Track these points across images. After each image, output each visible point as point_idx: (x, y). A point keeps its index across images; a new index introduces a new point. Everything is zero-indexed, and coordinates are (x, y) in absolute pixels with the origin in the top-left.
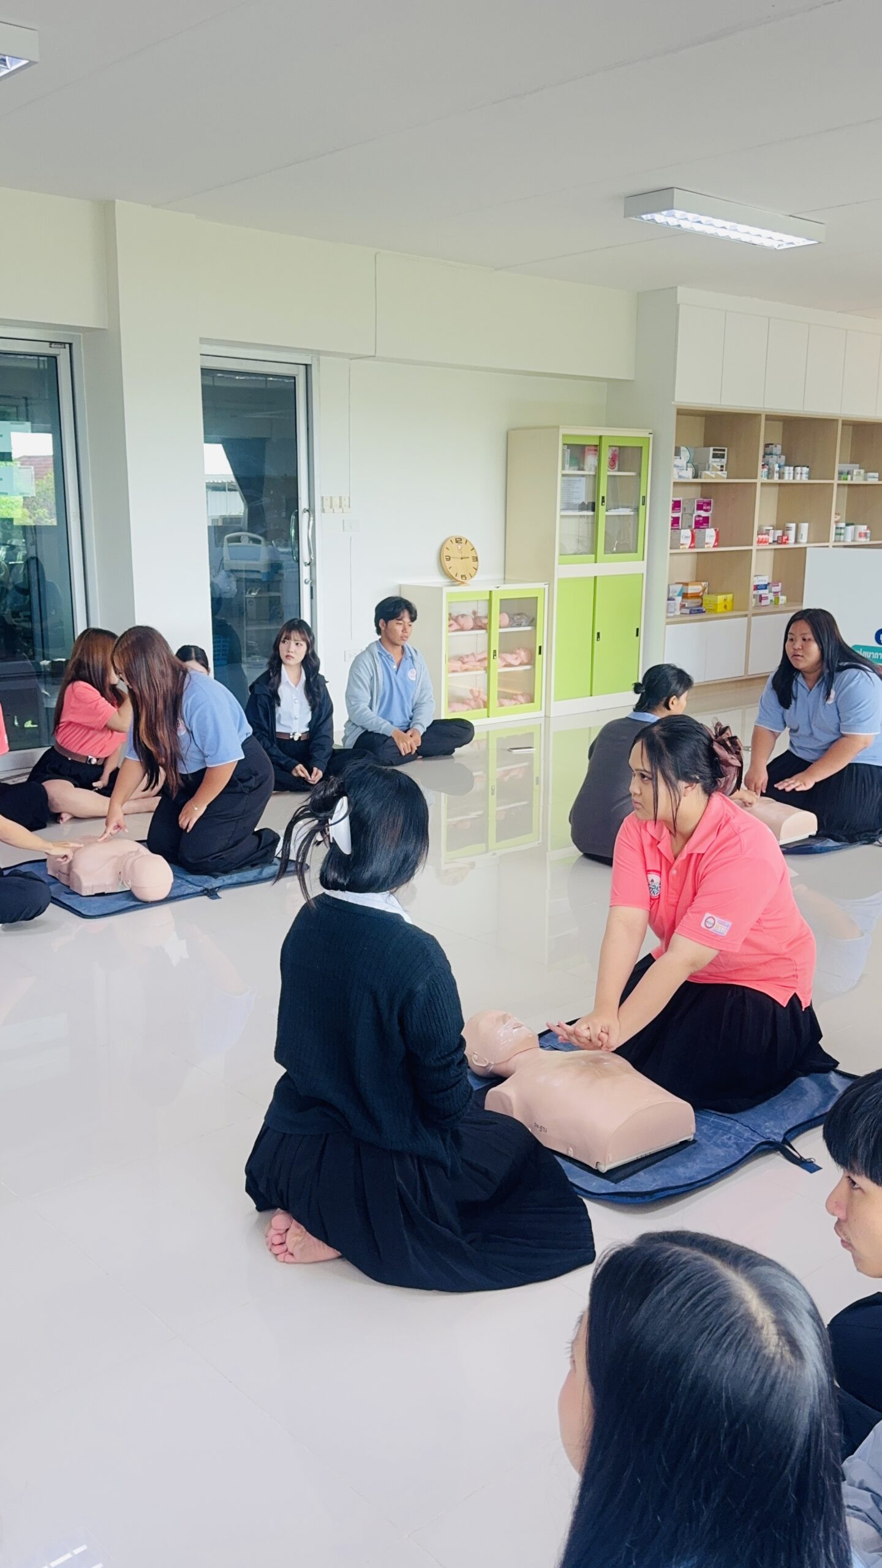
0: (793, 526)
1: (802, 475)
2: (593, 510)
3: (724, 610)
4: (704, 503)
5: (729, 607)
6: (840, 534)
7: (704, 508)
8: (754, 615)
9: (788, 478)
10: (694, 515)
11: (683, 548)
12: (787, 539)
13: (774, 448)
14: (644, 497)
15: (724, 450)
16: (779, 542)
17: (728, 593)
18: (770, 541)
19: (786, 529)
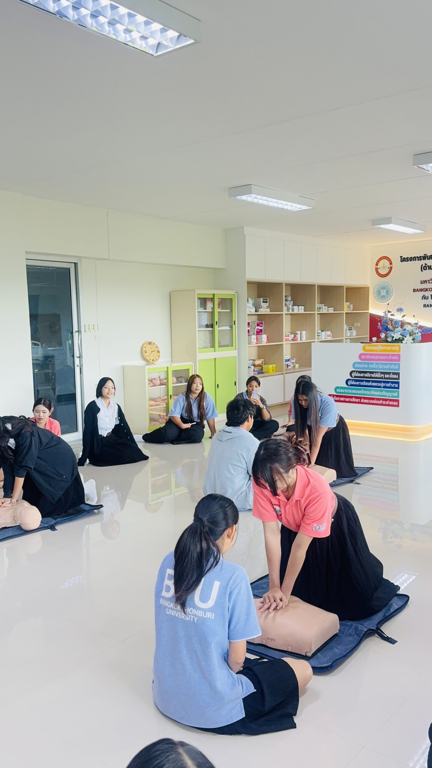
1: (301, 310)
2: (212, 327)
3: (272, 372)
6: (319, 336)
7: (260, 325)
8: (286, 373)
11: (253, 344)
12: (297, 339)
13: (288, 297)
14: (234, 321)
15: (267, 299)
16: (294, 340)
17: (274, 364)
18: (290, 340)
19: (296, 334)
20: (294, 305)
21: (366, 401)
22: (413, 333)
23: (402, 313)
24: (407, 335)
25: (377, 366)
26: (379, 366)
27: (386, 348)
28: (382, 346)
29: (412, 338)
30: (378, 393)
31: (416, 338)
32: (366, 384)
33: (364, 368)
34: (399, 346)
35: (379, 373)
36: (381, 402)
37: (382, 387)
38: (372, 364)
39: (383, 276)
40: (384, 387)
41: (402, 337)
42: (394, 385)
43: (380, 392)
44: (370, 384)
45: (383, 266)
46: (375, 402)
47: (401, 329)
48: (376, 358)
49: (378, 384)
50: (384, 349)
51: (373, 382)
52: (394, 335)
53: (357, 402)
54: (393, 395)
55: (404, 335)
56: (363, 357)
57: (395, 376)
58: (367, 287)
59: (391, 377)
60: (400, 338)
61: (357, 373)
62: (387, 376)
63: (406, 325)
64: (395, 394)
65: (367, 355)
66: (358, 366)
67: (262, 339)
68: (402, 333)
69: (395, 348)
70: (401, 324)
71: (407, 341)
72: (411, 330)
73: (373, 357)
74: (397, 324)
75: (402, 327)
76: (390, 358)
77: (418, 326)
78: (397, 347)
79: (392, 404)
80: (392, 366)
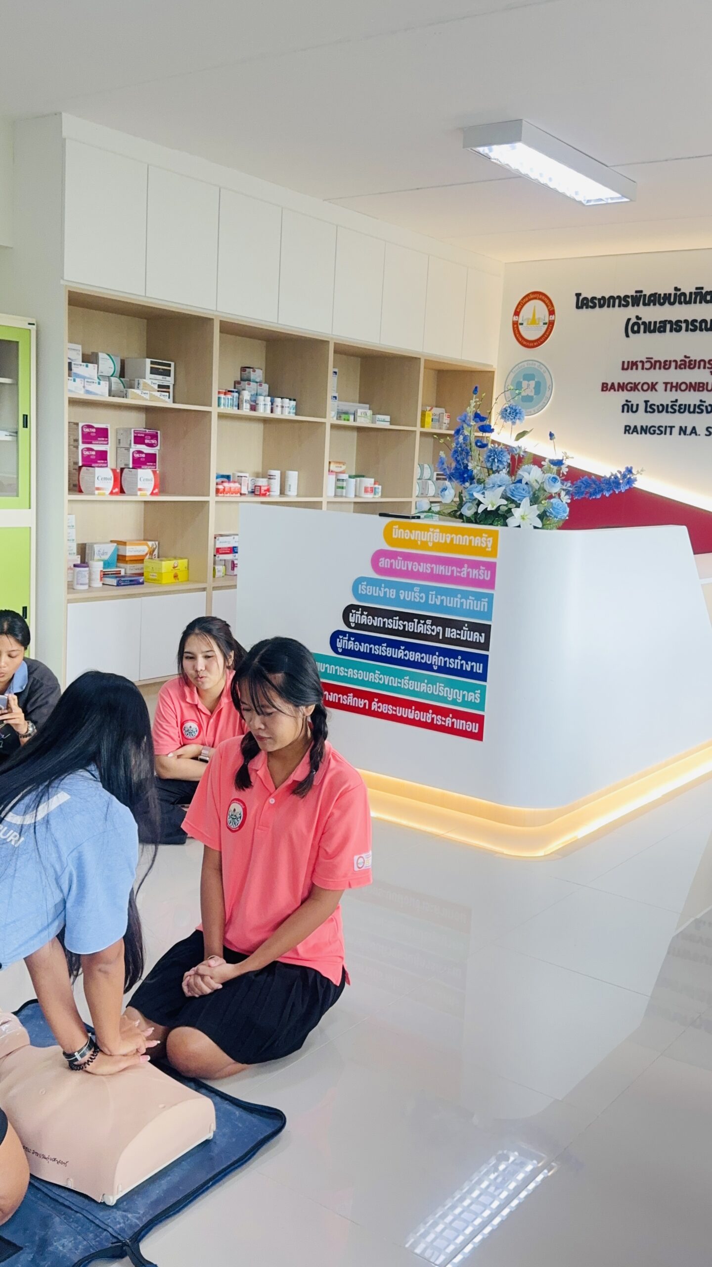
0: (277, 473)
1: (285, 409)
3: (173, 580)
4: (146, 435)
5: (179, 577)
6: (342, 488)
7: (147, 441)
8: (215, 588)
9: (264, 410)
10: (132, 450)
11: (99, 494)
12: (268, 490)
13: (252, 372)
14: (25, 417)
15: (169, 365)
16: (256, 493)
17: (181, 558)
18: (243, 492)
19: (269, 477)
20: (269, 396)
21: (385, 708)
22: (547, 495)
23: (518, 421)
24: (524, 500)
25: (423, 595)
26: (430, 596)
27: (452, 540)
28: (443, 530)
29: (538, 512)
30: (423, 687)
31: (551, 513)
32: (389, 652)
33: (385, 600)
34: (495, 535)
35: (429, 622)
36: (428, 717)
37: (435, 668)
38: (410, 588)
39: (532, 344)
40: (443, 669)
41: (506, 505)
42: (472, 667)
43: (427, 684)
44: (400, 654)
45: (531, 317)
46: (411, 716)
47: (507, 477)
48: (421, 570)
49: (422, 658)
50: (448, 541)
51: (410, 647)
52: (483, 496)
53: (358, 707)
54: (466, 699)
55: (514, 500)
56: (383, 562)
57: (475, 637)
58: (490, 372)
59: (464, 637)
60: (501, 507)
61: (365, 613)
62: (451, 633)
63: (526, 466)
64: (473, 697)
65: (395, 558)
66: (369, 592)
67: (137, 481)
68: (510, 490)
69: (482, 542)
70: (509, 461)
71: (522, 520)
72: (540, 482)
73: (413, 565)
74: (496, 460)
75: (512, 472)
76: (464, 574)
77: (564, 470)
78: (486, 536)
79: (461, 728)
80: (468, 601)
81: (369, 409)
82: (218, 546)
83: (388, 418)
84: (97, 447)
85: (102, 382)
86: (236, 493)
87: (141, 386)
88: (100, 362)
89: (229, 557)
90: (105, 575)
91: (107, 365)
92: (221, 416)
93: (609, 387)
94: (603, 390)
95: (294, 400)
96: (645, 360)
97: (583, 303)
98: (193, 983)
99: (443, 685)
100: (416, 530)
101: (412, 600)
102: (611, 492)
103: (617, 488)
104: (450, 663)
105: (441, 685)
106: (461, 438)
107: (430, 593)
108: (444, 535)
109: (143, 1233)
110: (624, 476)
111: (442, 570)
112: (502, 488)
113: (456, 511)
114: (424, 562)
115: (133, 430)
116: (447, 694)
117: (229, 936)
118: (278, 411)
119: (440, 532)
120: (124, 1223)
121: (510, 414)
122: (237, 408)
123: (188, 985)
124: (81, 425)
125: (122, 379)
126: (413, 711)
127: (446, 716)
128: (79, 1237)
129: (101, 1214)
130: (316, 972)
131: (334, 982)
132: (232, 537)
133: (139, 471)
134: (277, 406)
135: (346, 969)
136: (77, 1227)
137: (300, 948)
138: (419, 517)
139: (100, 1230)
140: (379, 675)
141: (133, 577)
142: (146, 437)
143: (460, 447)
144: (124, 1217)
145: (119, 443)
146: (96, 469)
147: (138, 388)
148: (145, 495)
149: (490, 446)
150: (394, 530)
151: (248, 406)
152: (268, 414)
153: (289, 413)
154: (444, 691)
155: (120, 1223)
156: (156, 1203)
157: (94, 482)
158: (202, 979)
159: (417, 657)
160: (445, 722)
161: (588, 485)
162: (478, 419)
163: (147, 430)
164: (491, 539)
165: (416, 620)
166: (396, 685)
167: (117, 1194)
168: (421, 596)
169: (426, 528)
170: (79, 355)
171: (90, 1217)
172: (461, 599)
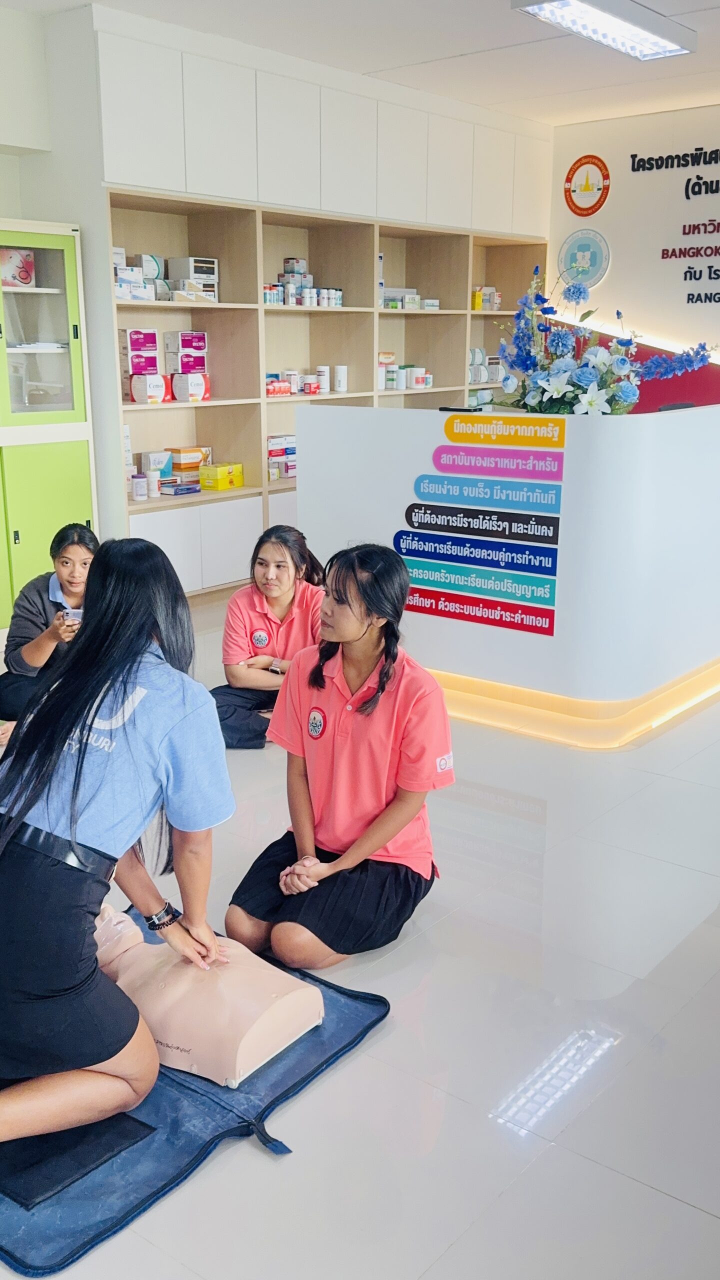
0: (326, 369)
1: (332, 301)
3: (228, 486)
4: (195, 337)
5: (235, 482)
6: (393, 380)
7: (194, 344)
8: (270, 492)
9: (310, 304)
10: (180, 355)
11: (152, 403)
12: (318, 387)
13: (295, 264)
14: (76, 328)
15: (213, 263)
16: (307, 391)
17: (235, 463)
18: (293, 391)
19: (318, 373)
20: (314, 287)
21: (452, 607)
22: (615, 378)
23: (582, 301)
24: (592, 385)
25: (487, 490)
26: (495, 491)
27: (516, 431)
28: (507, 421)
29: (607, 397)
30: (490, 584)
31: (620, 397)
32: (455, 550)
33: (448, 497)
34: (561, 424)
35: (494, 517)
36: (496, 614)
37: (503, 564)
38: (474, 483)
39: (585, 213)
40: (511, 565)
41: (573, 392)
42: (541, 562)
43: (495, 581)
44: (465, 552)
45: (584, 183)
46: (479, 614)
47: (572, 362)
48: (485, 465)
49: (489, 555)
50: (512, 434)
51: (476, 544)
52: (548, 383)
53: (425, 607)
54: (535, 595)
55: (580, 386)
56: (445, 459)
57: (543, 531)
58: (541, 244)
59: (531, 531)
60: (567, 394)
61: (429, 512)
62: (518, 528)
63: (592, 348)
64: (543, 592)
65: (458, 454)
66: (432, 490)
67: (188, 386)
68: (576, 375)
69: (548, 432)
70: (574, 344)
71: (589, 406)
72: (608, 365)
73: (476, 460)
74: (560, 344)
75: (577, 356)
76: (530, 467)
77: (633, 350)
78: (552, 425)
79: (531, 624)
80: (535, 494)
81: (417, 294)
82: (270, 449)
83: (436, 302)
84: (146, 354)
85: (147, 286)
86: (286, 392)
87: (187, 287)
88: (144, 264)
89: (282, 459)
90: (162, 484)
91: (151, 267)
92: (268, 312)
93: (670, 254)
94: (663, 258)
95: (340, 290)
96: (707, 223)
97: (640, 165)
98: (290, 882)
99: (511, 581)
100: (478, 423)
101: (477, 496)
102: (684, 370)
103: (690, 366)
104: (517, 559)
105: (509, 581)
106: (523, 322)
107: (495, 487)
108: (508, 426)
109: (266, 1113)
110: (697, 353)
111: (507, 464)
112: (568, 374)
113: (519, 401)
114: (487, 456)
115: (180, 334)
116: (515, 590)
117: (320, 837)
118: (324, 303)
119: (504, 424)
120: (248, 1104)
121: (573, 293)
122: (282, 303)
123: (285, 884)
124: (129, 331)
125: (166, 281)
126: (481, 609)
127: (515, 612)
128: (207, 1118)
129: (225, 1097)
130: (407, 867)
131: (425, 877)
132: (283, 439)
133: (190, 375)
134: (323, 298)
135: (435, 864)
136: (205, 1109)
137: (390, 846)
138: (481, 410)
139: (226, 1111)
140: (445, 574)
141: (191, 485)
142: (194, 340)
143: (522, 332)
144: (247, 1099)
145: (167, 347)
146: (148, 377)
147: (184, 289)
148: (197, 401)
149: (553, 329)
150: (455, 424)
151: (294, 300)
152: (314, 307)
153: (336, 304)
154: (512, 587)
155: (244, 1105)
156: (275, 1086)
157: (146, 390)
158: (299, 879)
159: (483, 554)
160: (514, 618)
161: (658, 365)
162: (539, 301)
163: (194, 333)
164: (557, 428)
165: (481, 517)
166: (462, 583)
167: (239, 1078)
168: (485, 491)
169: (488, 420)
170: (122, 258)
171: (216, 1100)
172: (527, 492)
